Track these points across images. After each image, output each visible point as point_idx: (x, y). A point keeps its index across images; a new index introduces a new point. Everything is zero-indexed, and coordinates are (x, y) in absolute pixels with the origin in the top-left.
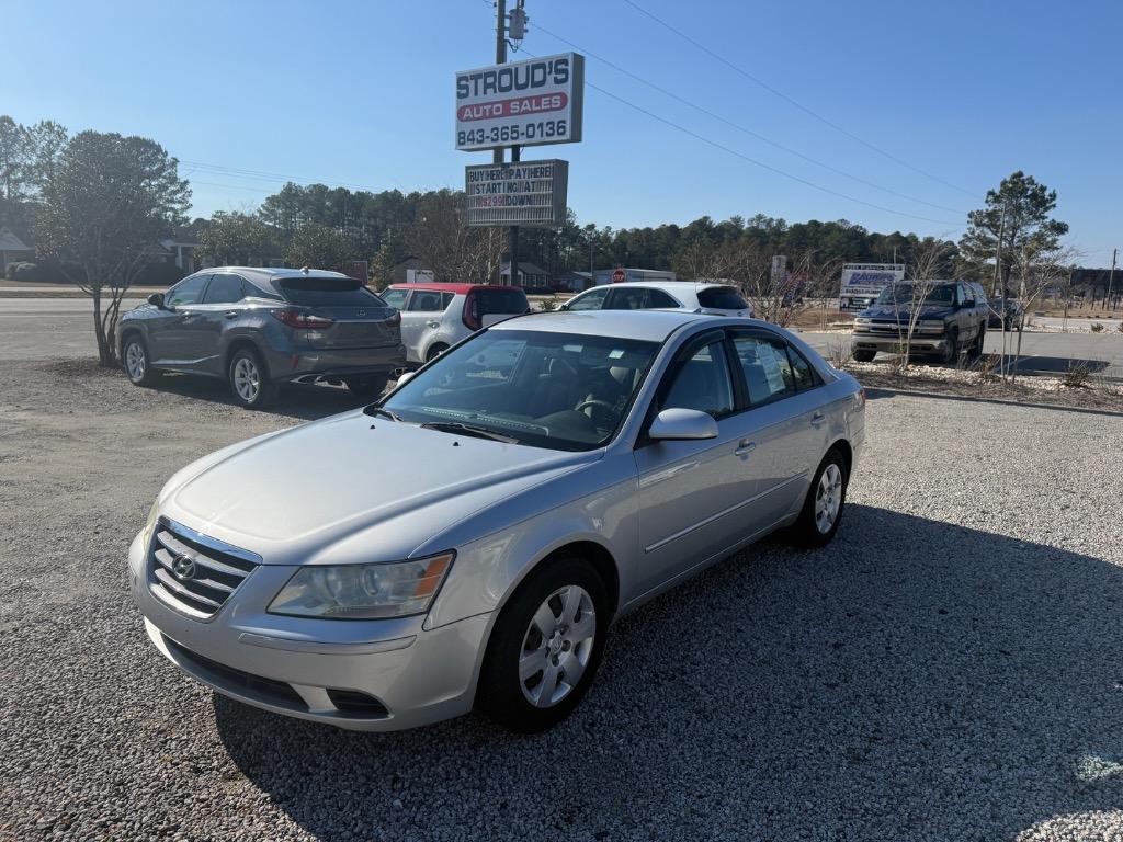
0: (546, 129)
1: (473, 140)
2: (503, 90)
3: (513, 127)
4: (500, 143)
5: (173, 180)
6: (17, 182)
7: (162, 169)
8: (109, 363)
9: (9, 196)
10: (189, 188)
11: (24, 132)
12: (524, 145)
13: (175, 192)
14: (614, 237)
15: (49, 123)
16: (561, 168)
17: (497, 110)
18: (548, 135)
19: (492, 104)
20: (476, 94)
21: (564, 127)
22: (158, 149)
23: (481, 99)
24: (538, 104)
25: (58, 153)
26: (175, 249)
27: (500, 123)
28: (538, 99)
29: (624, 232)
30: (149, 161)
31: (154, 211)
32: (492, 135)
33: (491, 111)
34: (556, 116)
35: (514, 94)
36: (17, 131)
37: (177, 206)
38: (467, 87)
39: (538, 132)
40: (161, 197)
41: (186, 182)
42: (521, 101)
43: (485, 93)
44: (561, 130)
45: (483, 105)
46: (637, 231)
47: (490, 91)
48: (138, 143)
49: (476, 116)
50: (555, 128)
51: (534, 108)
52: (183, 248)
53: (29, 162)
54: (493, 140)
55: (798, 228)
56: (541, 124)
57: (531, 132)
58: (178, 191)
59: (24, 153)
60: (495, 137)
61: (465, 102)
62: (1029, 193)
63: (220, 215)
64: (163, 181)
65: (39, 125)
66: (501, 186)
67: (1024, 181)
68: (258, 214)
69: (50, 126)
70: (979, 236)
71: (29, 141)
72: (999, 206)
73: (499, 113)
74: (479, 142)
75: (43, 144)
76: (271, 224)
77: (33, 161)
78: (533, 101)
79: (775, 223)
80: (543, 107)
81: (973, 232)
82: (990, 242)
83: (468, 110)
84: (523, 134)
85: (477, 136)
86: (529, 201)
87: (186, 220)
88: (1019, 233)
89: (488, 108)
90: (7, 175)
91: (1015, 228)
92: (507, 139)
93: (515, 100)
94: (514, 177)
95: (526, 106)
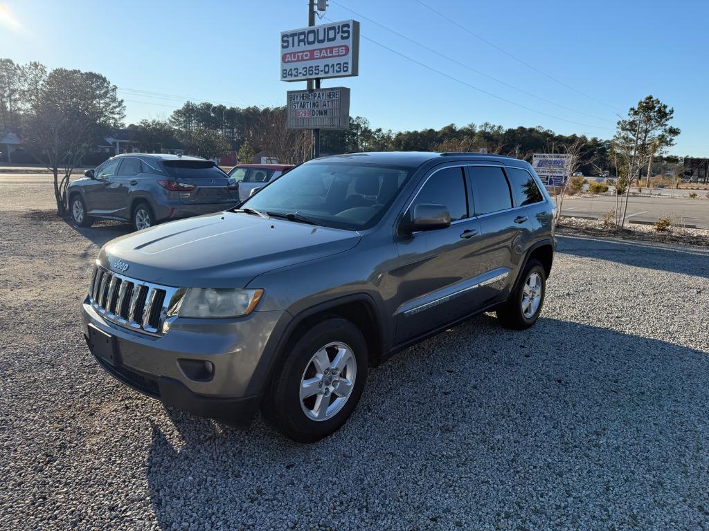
0: (336, 68)
1: (291, 75)
2: (310, 43)
3: (316, 67)
4: (311, 77)
5: (114, 100)
6: (15, 101)
7: (106, 93)
8: (63, 213)
9: (11, 110)
10: (124, 104)
11: (20, 69)
12: (323, 78)
13: (115, 107)
14: (394, 137)
15: (35, 63)
16: (345, 92)
17: (306, 56)
18: (337, 72)
19: (303, 52)
20: (293, 46)
21: (347, 67)
22: (104, 80)
23: (296, 49)
24: (331, 52)
25: (41, 82)
26: (115, 143)
27: (308, 64)
28: (331, 49)
29: (400, 134)
30: (99, 87)
31: (102, 119)
32: (303, 72)
33: (302, 56)
34: (342, 60)
35: (317, 46)
36: (15, 68)
37: (117, 116)
38: (287, 41)
39: (331, 70)
40: (106, 110)
41: (122, 101)
42: (321, 50)
43: (299, 45)
44: (345, 69)
45: (297, 53)
46: (409, 133)
47: (302, 44)
48: (91, 76)
49: (293, 60)
50: (342, 67)
51: (329, 55)
52: (120, 143)
53: (23, 88)
54: (304, 75)
55: (510, 132)
56: (333, 65)
57: (327, 70)
58: (117, 107)
59: (20, 82)
60: (305, 73)
61: (287, 51)
62: (656, 109)
63: (145, 122)
64: (107, 100)
65: (29, 64)
66: (309, 104)
67: (653, 101)
68: (168, 122)
69: (36, 65)
70: (624, 137)
71: (23, 75)
72: (636, 118)
73: (308, 58)
74: (295, 76)
75: (31, 76)
76: (176, 128)
77: (26, 87)
78: (328, 50)
79: (496, 128)
80: (334, 54)
81: (620, 134)
82: (631, 140)
83: (288, 56)
84: (322, 71)
85: (294, 73)
86: (326, 112)
87: (123, 125)
88: (649, 135)
89: (300, 54)
90: (9, 96)
91: (647, 131)
92: (311, 74)
93: (317, 50)
94: (316, 98)
95: (324, 53)
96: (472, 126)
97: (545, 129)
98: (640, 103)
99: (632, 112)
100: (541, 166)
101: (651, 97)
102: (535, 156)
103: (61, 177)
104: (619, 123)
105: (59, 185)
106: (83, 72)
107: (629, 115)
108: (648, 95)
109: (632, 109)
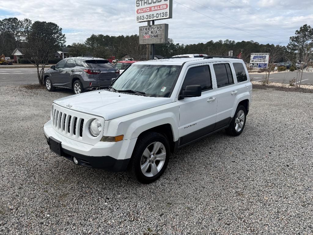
0: (162, 15)
1: (141, 19)
2: (149, 4)
3: (152, 15)
4: (149, 19)
5: (61, 34)
6: (19, 36)
7: (57, 31)
9: (17, 40)
10: (65, 36)
11: (20, 22)
12: (156, 20)
14: (185, 47)
15: (27, 19)
16: (166, 26)
17: (148, 10)
18: (162, 16)
19: (146, 8)
20: (142, 5)
21: (167, 14)
22: (56, 25)
23: (143, 7)
24: (160, 7)
25: (30, 28)
26: (62, 54)
27: (149, 14)
28: (159, 6)
29: (187, 45)
30: (54, 29)
31: (56, 43)
32: (146, 17)
33: (146, 10)
34: (164, 11)
35: (153, 5)
36: (18, 22)
37: (62, 42)
38: (139, 3)
39: (159, 16)
40: (58, 39)
42: (154, 7)
43: (144, 5)
44: (166, 15)
45: (144, 8)
46: (191, 45)
47: (146, 4)
48: (51, 24)
49: (142, 12)
50: (164, 14)
51: (158, 9)
52: (64, 54)
53: (21, 30)
54: (147, 19)
55: (238, 43)
56: (160, 14)
57: (157, 16)
58: (62, 37)
59: (21, 28)
60: (147, 18)
61: (139, 8)
62: (309, 30)
63: (74, 44)
64: (58, 35)
65: (24, 20)
66: (149, 32)
67: (307, 27)
68: (84, 43)
69: (27, 20)
70: (293, 44)
71: (22, 25)
72: (299, 35)
73: (149, 11)
74: (143, 19)
75: (26, 25)
76: (88, 46)
77: (23, 30)
78: (158, 7)
79: (232, 42)
80: (161, 8)
81: (291, 43)
82: (296, 46)
83: (139, 10)
84: (155, 16)
85: (142, 18)
86: (157, 36)
87: (65, 46)
88: (305, 43)
89: (145, 9)
90: (16, 34)
91: (304, 41)
92: (150, 18)
93: (153, 7)
94: (153, 29)
95: (156, 8)
96: (221, 41)
97: (255, 42)
98: (301, 28)
99: (297, 32)
100: (255, 59)
101: (306, 25)
102: (252, 54)
103: (40, 69)
104: (291, 38)
105: (39, 73)
106: (47, 22)
107: (296, 34)
108: (305, 24)
109: (297, 31)
